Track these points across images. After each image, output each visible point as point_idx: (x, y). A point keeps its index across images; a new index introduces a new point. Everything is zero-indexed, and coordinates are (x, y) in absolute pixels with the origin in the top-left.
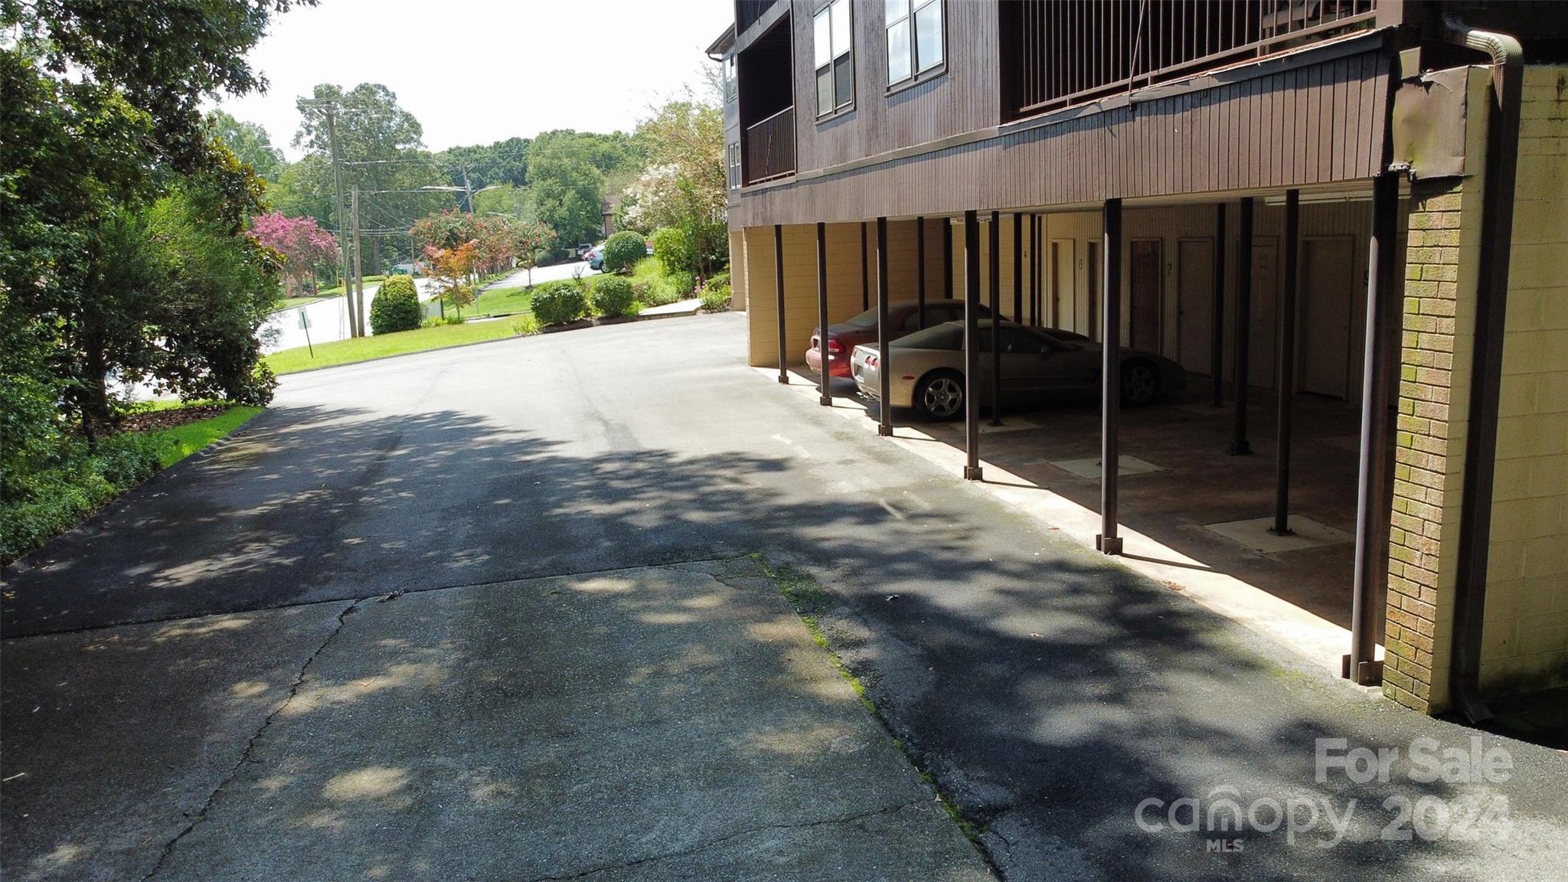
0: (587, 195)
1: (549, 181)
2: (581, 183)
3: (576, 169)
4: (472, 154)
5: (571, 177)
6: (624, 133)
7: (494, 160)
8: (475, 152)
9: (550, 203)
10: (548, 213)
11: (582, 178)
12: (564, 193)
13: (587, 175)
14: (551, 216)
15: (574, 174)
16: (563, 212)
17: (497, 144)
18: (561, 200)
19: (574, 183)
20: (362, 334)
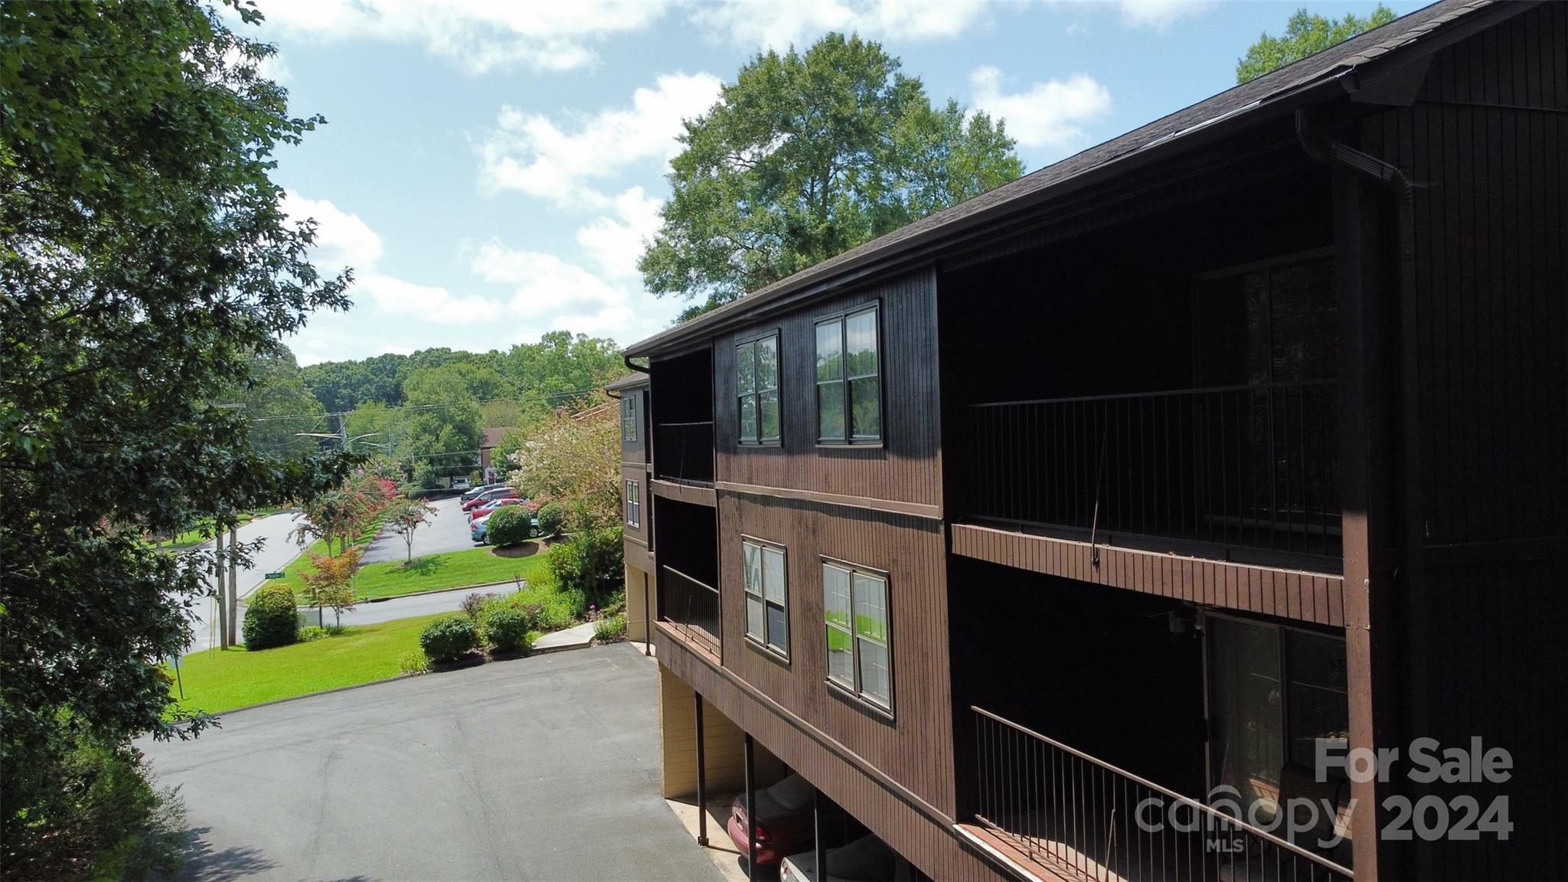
0: (463, 429)
1: (427, 416)
2: (459, 418)
3: (453, 403)
4: (344, 370)
5: (449, 412)
6: (500, 352)
7: (366, 376)
8: (348, 368)
9: (426, 438)
10: (424, 449)
11: (460, 413)
12: (441, 427)
13: (465, 410)
14: (427, 452)
15: (452, 409)
16: (439, 447)
17: (370, 360)
18: (438, 436)
19: (452, 417)
20: (233, 642)
